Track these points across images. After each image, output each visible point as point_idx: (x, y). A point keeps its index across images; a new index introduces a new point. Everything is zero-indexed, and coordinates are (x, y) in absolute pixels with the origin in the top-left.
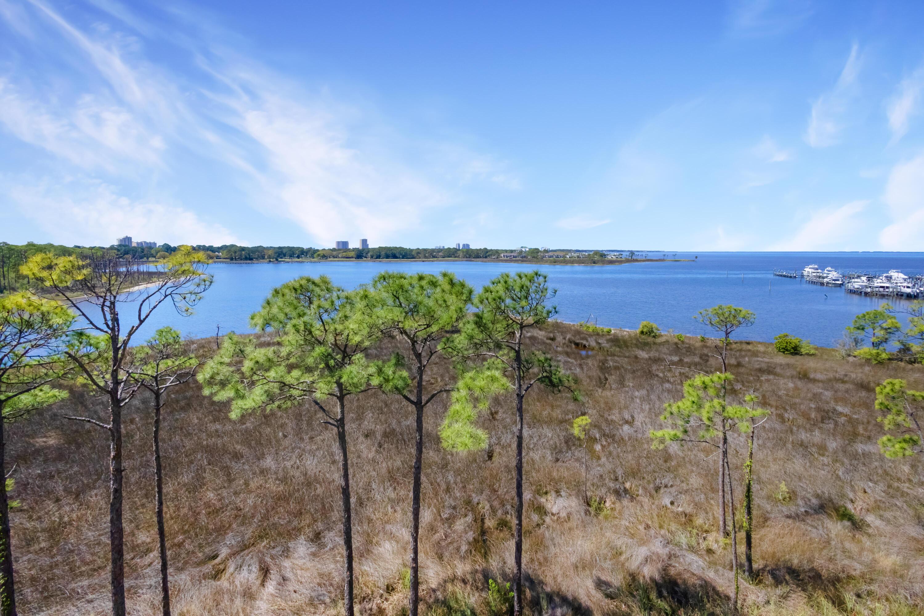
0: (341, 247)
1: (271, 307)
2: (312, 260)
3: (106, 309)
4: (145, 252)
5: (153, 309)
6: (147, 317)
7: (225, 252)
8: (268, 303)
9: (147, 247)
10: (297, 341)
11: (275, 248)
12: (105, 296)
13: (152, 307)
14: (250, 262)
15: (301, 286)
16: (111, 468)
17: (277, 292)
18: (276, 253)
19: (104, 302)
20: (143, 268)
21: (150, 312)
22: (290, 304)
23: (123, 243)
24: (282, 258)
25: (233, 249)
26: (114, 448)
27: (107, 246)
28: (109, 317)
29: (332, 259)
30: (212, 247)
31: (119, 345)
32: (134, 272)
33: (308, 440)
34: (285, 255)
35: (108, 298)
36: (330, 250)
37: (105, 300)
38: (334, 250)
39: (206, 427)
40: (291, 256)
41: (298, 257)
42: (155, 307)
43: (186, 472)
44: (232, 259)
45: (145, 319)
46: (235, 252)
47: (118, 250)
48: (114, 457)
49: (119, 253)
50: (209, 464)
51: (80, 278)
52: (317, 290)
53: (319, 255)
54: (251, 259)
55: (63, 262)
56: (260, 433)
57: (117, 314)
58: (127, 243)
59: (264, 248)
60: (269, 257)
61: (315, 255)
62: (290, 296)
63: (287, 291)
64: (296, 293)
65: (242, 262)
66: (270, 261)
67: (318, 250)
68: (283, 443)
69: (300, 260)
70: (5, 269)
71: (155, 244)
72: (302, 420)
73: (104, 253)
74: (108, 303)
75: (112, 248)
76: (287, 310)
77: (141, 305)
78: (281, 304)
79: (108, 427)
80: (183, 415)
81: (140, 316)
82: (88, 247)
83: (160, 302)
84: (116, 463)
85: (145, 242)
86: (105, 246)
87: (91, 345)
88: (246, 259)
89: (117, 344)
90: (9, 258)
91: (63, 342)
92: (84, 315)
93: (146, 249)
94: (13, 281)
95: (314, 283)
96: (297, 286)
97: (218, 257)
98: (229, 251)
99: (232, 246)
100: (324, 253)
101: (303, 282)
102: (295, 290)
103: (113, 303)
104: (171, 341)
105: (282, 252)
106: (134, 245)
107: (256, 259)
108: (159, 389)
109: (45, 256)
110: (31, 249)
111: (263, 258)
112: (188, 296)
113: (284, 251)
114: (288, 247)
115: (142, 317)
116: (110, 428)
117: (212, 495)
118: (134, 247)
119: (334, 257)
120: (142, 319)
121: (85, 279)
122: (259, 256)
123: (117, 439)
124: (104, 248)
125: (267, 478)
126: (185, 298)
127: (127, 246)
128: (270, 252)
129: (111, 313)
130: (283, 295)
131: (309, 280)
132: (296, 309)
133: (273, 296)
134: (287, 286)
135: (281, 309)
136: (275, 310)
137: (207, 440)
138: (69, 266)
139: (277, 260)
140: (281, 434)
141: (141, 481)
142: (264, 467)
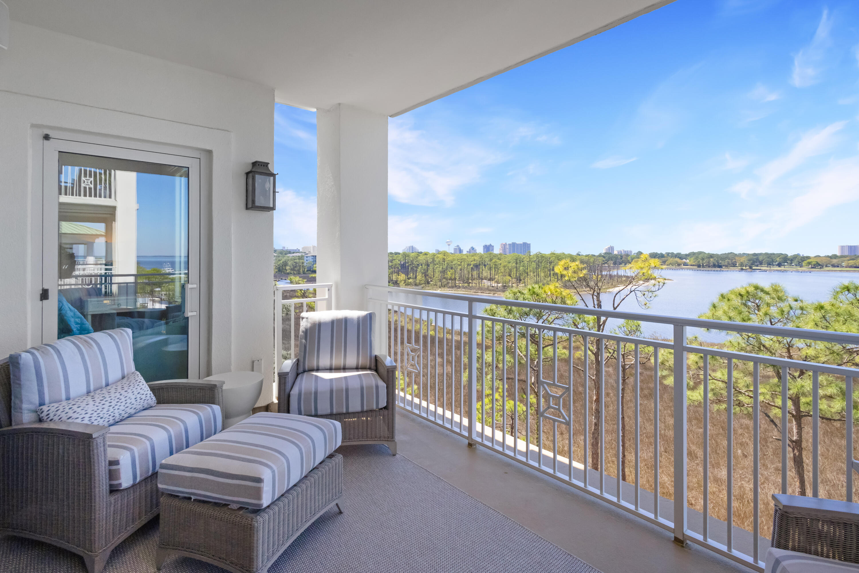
0: (846, 253)
1: (716, 310)
2: (799, 268)
3: (595, 297)
4: (623, 259)
5: (622, 300)
6: (618, 305)
7: (692, 258)
8: (714, 307)
9: (624, 255)
10: (739, 344)
11: (748, 254)
12: (595, 288)
13: (622, 299)
14: (719, 269)
15: (748, 292)
16: (594, 407)
17: (723, 296)
18: (749, 260)
19: (594, 292)
20: (621, 272)
21: (621, 302)
22: (735, 308)
23: (608, 252)
24: (757, 266)
25: (700, 256)
26: (596, 394)
27: (597, 254)
28: (596, 302)
29: (831, 268)
30: (679, 254)
31: (601, 323)
32: (615, 276)
33: (772, 470)
34: (761, 263)
35: (596, 289)
36: (828, 256)
37: (594, 291)
38: (835, 257)
39: (664, 419)
40: (770, 264)
41: (779, 265)
42: (623, 299)
43: (646, 450)
44: (699, 266)
45: (617, 307)
46: (703, 259)
47: (604, 257)
48: (595, 401)
49: (604, 259)
50: (666, 452)
51: (581, 275)
52: (767, 298)
53: (809, 263)
54: (720, 267)
55: (573, 265)
56: (717, 442)
57: (601, 302)
58: (610, 252)
59: (736, 255)
60: (742, 265)
61: (804, 264)
62: (737, 302)
63: (733, 297)
64: (742, 299)
65: (710, 269)
66: (742, 269)
67: (808, 258)
68: (742, 462)
69: (782, 268)
70: (539, 270)
71: (631, 252)
72: (768, 447)
73: (595, 260)
74: (596, 294)
75: (600, 255)
76: (732, 314)
77: (615, 296)
78: (726, 308)
79: (593, 378)
80: (645, 402)
81: (614, 304)
82: (585, 255)
83: (627, 296)
84: (596, 405)
85: (623, 250)
86: (595, 255)
87: (585, 322)
88: (714, 266)
89: (600, 322)
90: (541, 262)
91: (571, 318)
92: (583, 300)
93: (624, 257)
94: (543, 278)
95: (762, 290)
96: (743, 292)
97: (685, 264)
98: (697, 258)
99: (700, 253)
100: (818, 260)
101: (751, 289)
102: (741, 295)
103: (598, 294)
104: (634, 328)
105: (757, 259)
106: (616, 252)
107: (726, 266)
108: (625, 364)
109: (566, 262)
110: (553, 256)
111: (734, 265)
112: (646, 293)
113: (761, 258)
114: (766, 254)
115: (616, 306)
116: (594, 379)
117: (666, 479)
118: (616, 255)
119: (833, 266)
120: (615, 307)
121: (584, 277)
122: (728, 263)
123: (598, 388)
124: (594, 256)
125: (721, 488)
126: (644, 295)
127: (610, 253)
128: (743, 259)
129: (597, 301)
130: (729, 300)
131: (757, 288)
132: (740, 313)
133: (720, 300)
134: (732, 292)
135: (725, 312)
136: (720, 313)
137: (665, 430)
138: (576, 267)
139: (751, 268)
140: (739, 451)
141: (613, 444)
142: (719, 476)
